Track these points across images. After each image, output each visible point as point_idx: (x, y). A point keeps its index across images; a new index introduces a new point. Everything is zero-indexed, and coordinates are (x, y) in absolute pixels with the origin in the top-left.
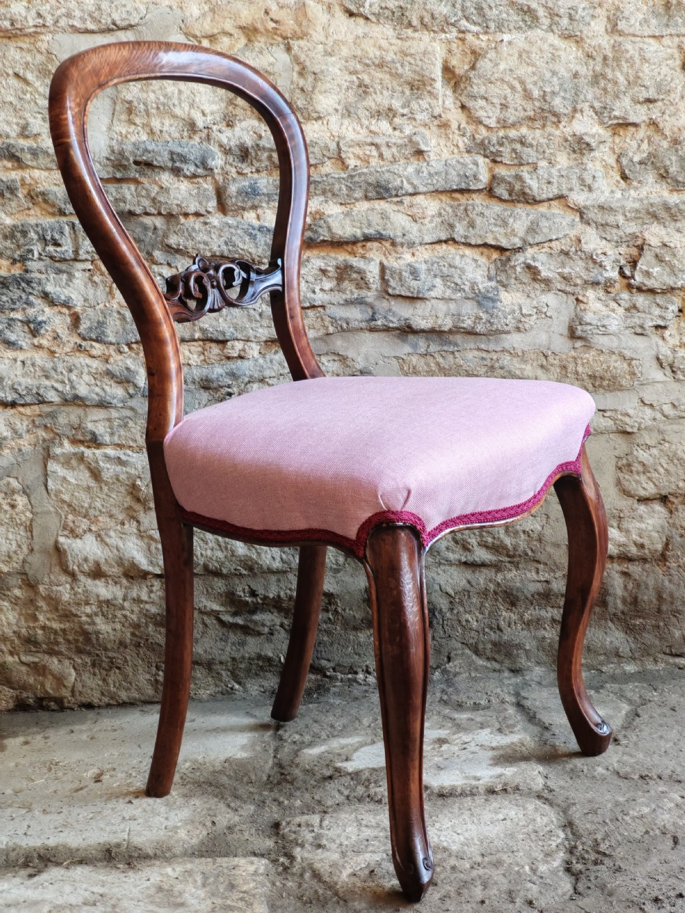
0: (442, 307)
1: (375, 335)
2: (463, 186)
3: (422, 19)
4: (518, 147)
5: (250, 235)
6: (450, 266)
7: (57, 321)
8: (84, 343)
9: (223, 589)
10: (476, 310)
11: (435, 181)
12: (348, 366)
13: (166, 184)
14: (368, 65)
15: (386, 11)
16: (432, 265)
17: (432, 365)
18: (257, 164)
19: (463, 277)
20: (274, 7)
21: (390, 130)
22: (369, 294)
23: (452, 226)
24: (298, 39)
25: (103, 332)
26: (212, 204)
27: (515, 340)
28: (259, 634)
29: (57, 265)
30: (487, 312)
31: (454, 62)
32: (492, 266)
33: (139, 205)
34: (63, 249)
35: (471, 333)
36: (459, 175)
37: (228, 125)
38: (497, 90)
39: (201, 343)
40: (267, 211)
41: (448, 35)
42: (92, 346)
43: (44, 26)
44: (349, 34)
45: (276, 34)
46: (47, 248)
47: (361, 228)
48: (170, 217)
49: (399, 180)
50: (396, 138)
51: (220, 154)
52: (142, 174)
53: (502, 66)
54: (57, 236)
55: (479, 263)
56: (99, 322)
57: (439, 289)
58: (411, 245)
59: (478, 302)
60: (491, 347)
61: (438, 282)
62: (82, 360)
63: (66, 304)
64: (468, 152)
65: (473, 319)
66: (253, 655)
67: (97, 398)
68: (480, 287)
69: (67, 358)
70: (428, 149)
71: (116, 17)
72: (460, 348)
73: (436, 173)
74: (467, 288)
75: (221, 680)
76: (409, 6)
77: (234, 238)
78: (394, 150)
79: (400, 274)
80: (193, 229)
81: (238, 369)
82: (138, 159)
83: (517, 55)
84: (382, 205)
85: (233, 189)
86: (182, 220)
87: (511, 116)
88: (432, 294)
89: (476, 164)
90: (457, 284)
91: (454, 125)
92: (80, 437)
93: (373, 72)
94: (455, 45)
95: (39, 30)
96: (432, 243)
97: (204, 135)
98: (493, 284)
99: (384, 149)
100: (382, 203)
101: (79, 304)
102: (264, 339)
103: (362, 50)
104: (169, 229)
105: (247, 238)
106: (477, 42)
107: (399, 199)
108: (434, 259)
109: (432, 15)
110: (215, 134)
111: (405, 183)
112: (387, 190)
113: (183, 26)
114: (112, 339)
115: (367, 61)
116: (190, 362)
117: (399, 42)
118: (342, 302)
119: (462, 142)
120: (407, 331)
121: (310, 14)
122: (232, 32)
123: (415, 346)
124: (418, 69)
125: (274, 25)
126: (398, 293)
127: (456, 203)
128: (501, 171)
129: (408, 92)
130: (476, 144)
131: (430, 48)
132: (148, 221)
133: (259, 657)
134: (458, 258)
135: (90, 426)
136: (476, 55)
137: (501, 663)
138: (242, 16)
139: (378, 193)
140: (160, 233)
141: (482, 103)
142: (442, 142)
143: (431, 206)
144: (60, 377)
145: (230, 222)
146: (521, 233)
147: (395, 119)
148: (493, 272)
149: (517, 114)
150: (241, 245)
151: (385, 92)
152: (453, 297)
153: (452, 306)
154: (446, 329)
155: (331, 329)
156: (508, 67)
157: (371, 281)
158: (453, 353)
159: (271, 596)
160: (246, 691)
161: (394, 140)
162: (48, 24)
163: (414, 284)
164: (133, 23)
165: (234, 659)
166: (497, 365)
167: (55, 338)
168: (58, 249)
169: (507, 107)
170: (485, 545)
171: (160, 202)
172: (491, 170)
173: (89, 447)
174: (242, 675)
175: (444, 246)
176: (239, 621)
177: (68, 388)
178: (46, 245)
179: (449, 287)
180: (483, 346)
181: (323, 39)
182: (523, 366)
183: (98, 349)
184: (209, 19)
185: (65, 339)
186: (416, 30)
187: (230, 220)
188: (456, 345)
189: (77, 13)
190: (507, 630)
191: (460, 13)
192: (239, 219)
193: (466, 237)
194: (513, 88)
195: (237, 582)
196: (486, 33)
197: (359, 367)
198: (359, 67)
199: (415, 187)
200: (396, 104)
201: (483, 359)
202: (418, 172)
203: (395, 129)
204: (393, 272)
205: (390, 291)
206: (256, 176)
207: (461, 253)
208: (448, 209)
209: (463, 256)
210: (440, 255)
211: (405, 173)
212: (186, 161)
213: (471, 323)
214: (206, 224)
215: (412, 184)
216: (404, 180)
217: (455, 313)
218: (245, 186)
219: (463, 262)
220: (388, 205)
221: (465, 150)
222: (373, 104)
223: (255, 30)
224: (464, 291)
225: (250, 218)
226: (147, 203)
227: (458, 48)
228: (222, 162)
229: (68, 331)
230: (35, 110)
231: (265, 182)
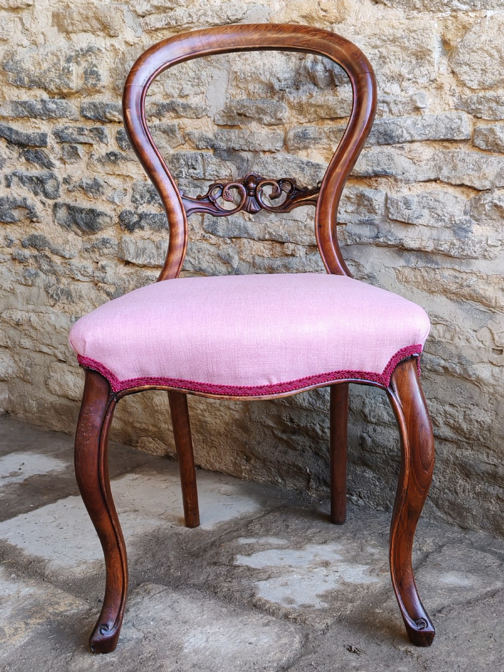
0: (427, 232)
1: (380, 249)
2: (449, 136)
4: (494, 105)
5: (301, 167)
6: (436, 200)
8: (206, 235)
9: (276, 413)
10: (451, 238)
11: (427, 132)
12: (359, 271)
13: (254, 130)
14: (384, 41)
16: (423, 198)
17: (419, 277)
18: (309, 117)
19: (444, 210)
21: (399, 90)
22: (376, 217)
23: (440, 169)
24: (339, 23)
25: (216, 229)
26: (279, 145)
27: (480, 265)
28: (296, 449)
29: (195, 182)
30: (459, 240)
31: (449, 36)
32: (468, 203)
33: (238, 144)
34: (198, 171)
35: (448, 255)
36: (446, 128)
37: (296, 89)
38: (478, 58)
39: (270, 242)
40: (314, 151)
41: (443, 14)
42: (210, 238)
43: (192, 22)
44: (372, 17)
45: (325, 20)
46: (189, 171)
47: (372, 166)
48: (256, 152)
49: (400, 130)
50: (403, 97)
51: (288, 109)
52: (243, 123)
53: (483, 39)
54: (194, 163)
55: (459, 199)
56: (213, 222)
57: (427, 218)
58: (407, 182)
59: (454, 231)
60: (463, 269)
61: (426, 212)
62: (205, 245)
64: (456, 109)
65: (449, 244)
66: (291, 463)
67: (211, 272)
68: (456, 219)
69: (198, 243)
70: (423, 106)
71: (229, 14)
72: (440, 267)
73: (428, 125)
74: (446, 219)
75: (271, 473)
77: (290, 169)
78: (400, 106)
79: (397, 203)
80: (267, 163)
81: (289, 263)
82: (239, 111)
83: (496, 28)
84: (388, 149)
85: (291, 134)
86: (262, 155)
87: (489, 79)
88: (420, 221)
89: (460, 119)
90: (439, 216)
91: (446, 87)
93: (389, 46)
94: (450, 22)
95: (190, 25)
96: (423, 182)
97: (280, 96)
98: (468, 218)
99: (392, 105)
100: (389, 147)
102: (307, 244)
103: (380, 29)
104: (254, 161)
105: (298, 170)
106: (466, 18)
107: (401, 145)
108: (425, 194)
110: (287, 95)
111: (405, 132)
112: (391, 137)
113: (268, 18)
114: (220, 234)
115: (384, 38)
116: (264, 255)
117: (407, 21)
118: (357, 222)
119: (452, 101)
120: (401, 249)
121: (346, 4)
122: (297, 20)
123: (408, 261)
124: (419, 42)
125: (324, 13)
126: (395, 218)
127: (447, 151)
128: (482, 125)
129: (414, 62)
130: (462, 102)
131: (428, 25)
132: (244, 154)
133: (294, 465)
134: (442, 194)
136: (466, 28)
137: (454, 519)
138: (303, 8)
139: (386, 140)
140: (250, 163)
141: (466, 68)
142: (437, 101)
143: (426, 152)
144: (193, 255)
145: (288, 158)
146: (491, 178)
147: (403, 83)
148: (468, 208)
149: (494, 78)
150: (294, 175)
151: (397, 61)
152: (436, 225)
153: (435, 232)
154: (429, 249)
155: (349, 242)
156: (488, 39)
157: (377, 207)
158: (434, 270)
159: (302, 425)
160: (285, 485)
161: (399, 99)
162: (194, 21)
163: (406, 212)
164: (239, 17)
165: (278, 462)
166: (465, 284)
167: (192, 230)
168: (195, 172)
169: (486, 72)
170: (447, 424)
171: (249, 142)
172: (474, 124)
174: (284, 474)
175: (434, 183)
176: (284, 437)
177: (197, 262)
178: (189, 169)
179: (433, 217)
180: (456, 267)
181: (354, 22)
182: (486, 288)
183: (214, 239)
184: (284, 12)
185: (196, 231)
186: (420, 12)
187: (289, 157)
188: (437, 263)
189: (210, 13)
190: (461, 495)
192: (295, 156)
193: (448, 178)
194: (491, 56)
195: (283, 410)
196: (474, 11)
197: (366, 272)
198: (379, 43)
199: (412, 136)
200: (404, 71)
201: (456, 277)
202: (415, 124)
203: (402, 90)
204: (392, 202)
205: (390, 216)
206: (308, 125)
207: (446, 191)
208: (440, 155)
209: (446, 193)
210: (429, 191)
211: (405, 125)
212: (265, 113)
213: (447, 247)
214: (274, 158)
215: (410, 133)
216: (404, 130)
217: (436, 238)
218: (298, 132)
219: (445, 198)
220: (393, 150)
221: (454, 108)
222: (389, 71)
223: (312, 18)
224: (444, 221)
225: (302, 155)
226: (242, 142)
227: (452, 24)
228: (289, 115)
229: (198, 226)
230: (187, 79)
231: (312, 129)
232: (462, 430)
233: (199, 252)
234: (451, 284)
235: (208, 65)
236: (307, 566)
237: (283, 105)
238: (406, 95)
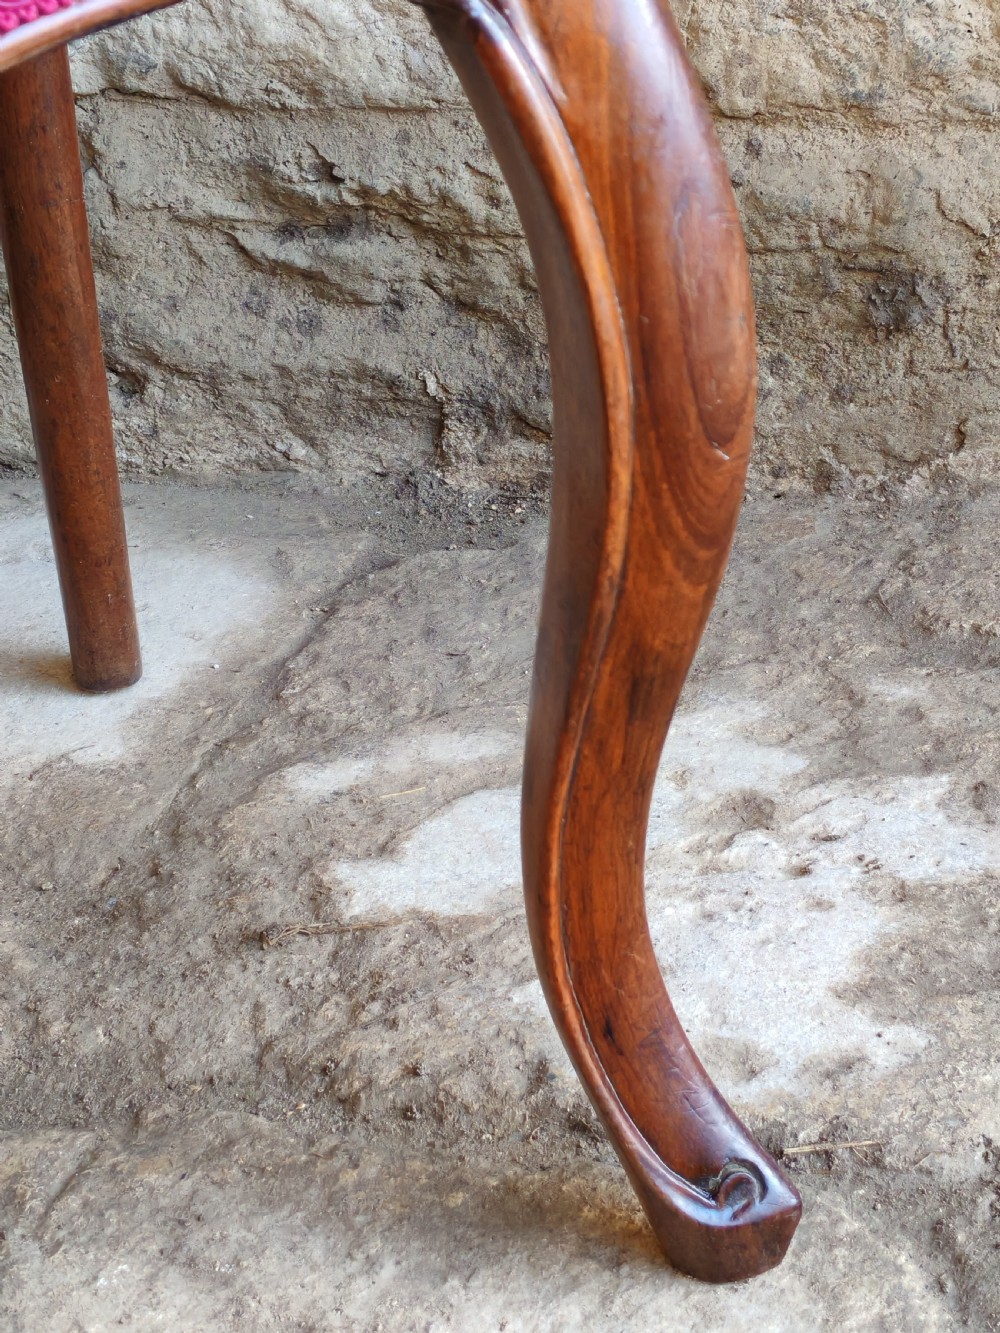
9: (239, 151)
28: (360, 303)
66: (343, 365)
75: (251, 428)
133: (362, 373)
159: (382, 187)
160: (327, 466)
165: (284, 371)
174: (316, 420)
176: (297, 254)
195: (278, 132)
236: (683, 844)
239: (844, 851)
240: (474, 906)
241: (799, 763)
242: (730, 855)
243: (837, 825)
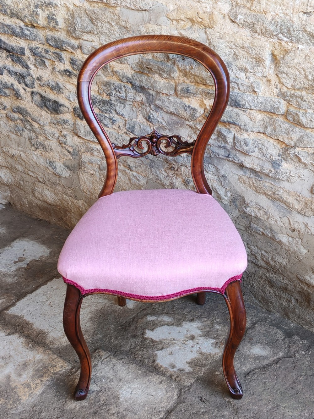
0: (257, 161)
1: (230, 163)
2: (272, 111)
3: (261, 30)
4: (299, 100)
5: (185, 108)
6: (262, 145)
7: (120, 121)
10: (270, 167)
11: (260, 106)
12: (218, 172)
13: (156, 79)
15: (246, 23)
16: (255, 141)
17: (251, 183)
18: (190, 79)
19: (267, 151)
20: (201, 12)
21: (244, 78)
22: (228, 146)
23: (266, 127)
24: (210, 28)
25: (133, 130)
26: (172, 92)
27: (285, 185)
29: (121, 100)
30: (274, 169)
31: (276, 53)
32: (281, 150)
33: (147, 85)
34: (122, 95)
35: (268, 176)
36: (271, 106)
37: (183, 59)
38: (292, 71)
40: (193, 100)
41: (273, 40)
42: (130, 134)
43: (117, 4)
44: (230, 30)
45: (202, 24)
46: (117, 93)
47: (227, 118)
48: (158, 93)
49: (244, 101)
50: (247, 82)
51: (177, 71)
52: (150, 73)
53: (296, 61)
54: (120, 90)
55: (276, 147)
56: (132, 126)
57: (256, 153)
58: (247, 131)
59: (272, 164)
60: (276, 184)
61: (256, 150)
62: (127, 138)
63: (122, 116)
64: (277, 96)
65: (269, 170)
68: (273, 158)
70: (259, 91)
72: (263, 180)
73: (260, 103)
74: (268, 156)
76: (256, 23)
77: (178, 108)
78: (245, 87)
79: (240, 142)
80: (164, 101)
82: (147, 66)
83: (304, 57)
84: (236, 110)
85: (179, 88)
86: (161, 95)
87: (298, 85)
88: (253, 154)
89: (280, 103)
90: (264, 154)
91: (273, 82)
92: (125, 165)
93: (240, 50)
94: (277, 45)
95: (115, 5)
96: (257, 132)
97: (173, 61)
98: (280, 158)
99: (240, 86)
100: (237, 109)
101: (127, 117)
103: (235, 39)
104: (157, 98)
105: (183, 110)
106: (287, 46)
107: (244, 110)
108: (256, 140)
109: (266, 29)
110: (177, 62)
111: (247, 103)
112: (239, 105)
113: (166, 14)
114: (136, 133)
115: (237, 45)
117: (251, 39)
118: (217, 146)
119: (276, 91)
120: (241, 166)
121: (214, 19)
122: (184, 20)
123: (245, 173)
124: (258, 53)
125: (201, 20)
126: (239, 149)
127: (271, 117)
128: (292, 109)
129: (254, 62)
130: (282, 93)
131: (264, 45)
132: (150, 92)
134: (266, 142)
135: (129, 162)
136: (286, 52)
138: (188, 14)
139: (235, 105)
140: (154, 98)
141: (284, 75)
142: (267, 88)
143: (259, 117)
144: (120, 142)
145: (177, 101)
146: (295, 140)
147: (247, 73)
148: (281, 153)
149: (300, 85)
150: (180, 112)
151: (244, 60)
152: (262, 158)
153: (261, 162)
154: (257, 170)
155: (212, 156)
156: (299, 62)
157: (229, 141)
161: (245, 83)
163: (246, 148)
164: (147, 9)
166: (276, 193)
167: (119, 127)
168: (120, 95)
169: (296, 80)
170: (262, 259)
171: (153, 86)
172: (288, 107)
173: (128, 170)
175: (262, 135)
178: (117, 92)
179: (260, 153)
180: (272, 183)
181: (219, 30)
182: (288, 197)
183: (132, 135)
184: (175, 13)
185: (122, 129)
186: (259, 35)
187: (178, 100)
188: (261, 178)
191: (279, 31)
192: (181, 100)
193: (271, 134)
194: (300, 72)
196: (291, 42)
197: (221, 173)
198: (234, 46)
199: (250, 106)
200: (248, 67)
201: (271, 188)
202: (253, 100)
203: (246, 78)
204: (238, 141)
205: (236, 147)
206: (190, 84)
207: (269, 140)
208: (267, 118)
209: (269, 142)
210: (259, 139)
211: (247, 99)
212: (163, 71)
213: (267, 171)
214: (169, 99)
215: (250, 105)
216: (246, 102)
217: (261, 165)
218: (184, 88)
219: (268, 145)
220: (239, 110)
221: (276, 95)
222: (239, 64)
223: (193, 21)
224: (267, 157)
225: (186, 101)
226: (150, 85)
227: (278, 46)
228: (178, 75)
229: (123, 126)
230: (115, 38)
231: (192, 88)
232: (270, 265)
233: (123, 141)
234: (268, 191)
235: (128, 32)
236: (183, 339)
237: (175, 68)
238: (249, 82)
239: (198, 346)
240: (158, 340)
241: (201, 333)
242: (187, 342)
243: (200, 342)
